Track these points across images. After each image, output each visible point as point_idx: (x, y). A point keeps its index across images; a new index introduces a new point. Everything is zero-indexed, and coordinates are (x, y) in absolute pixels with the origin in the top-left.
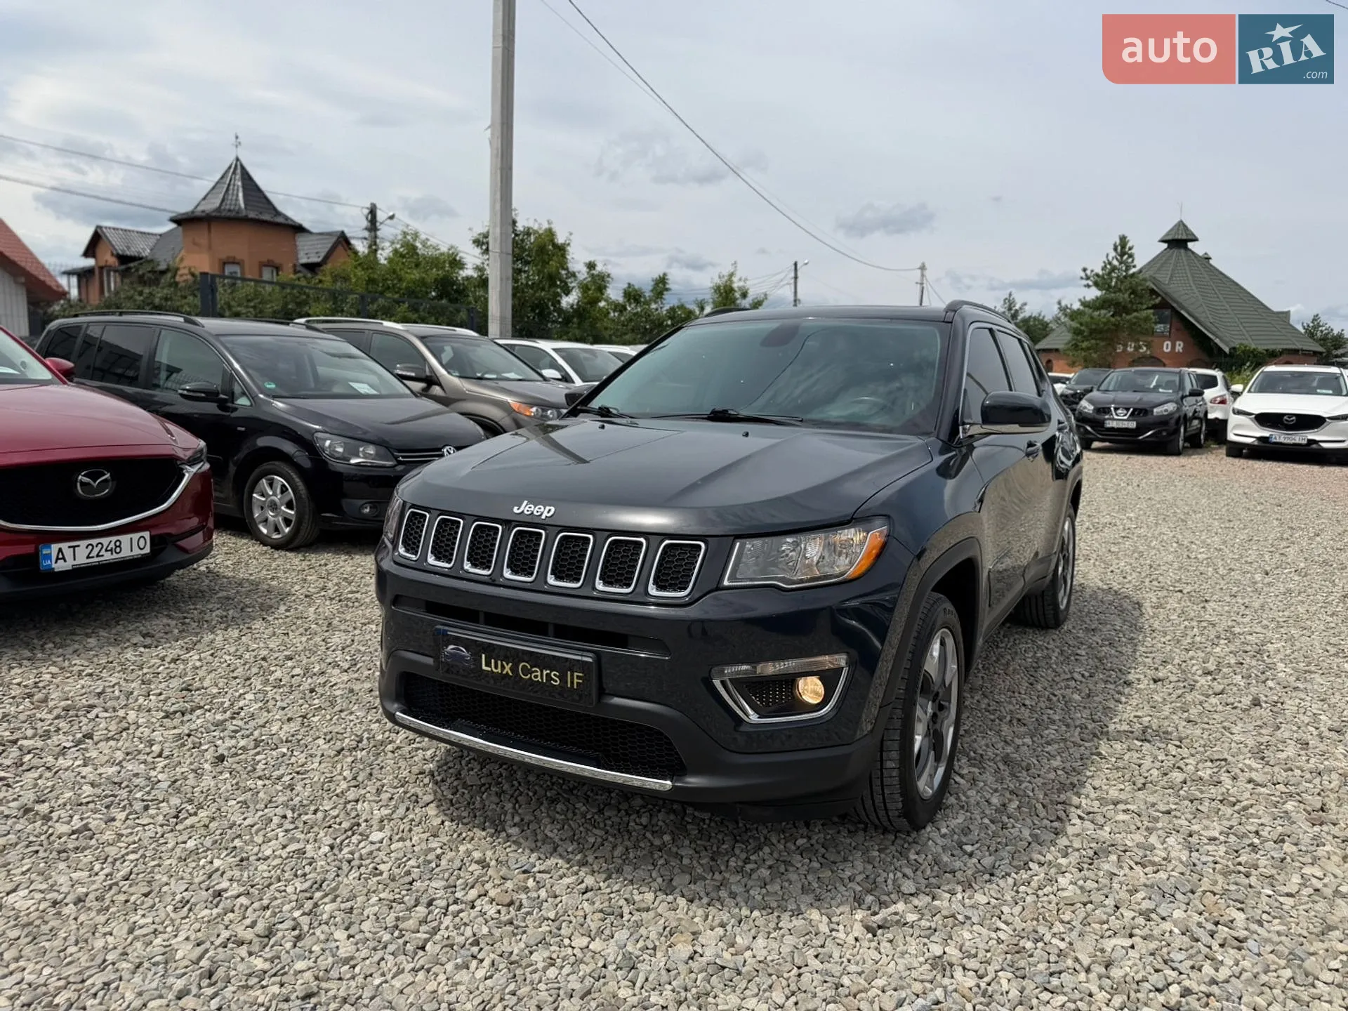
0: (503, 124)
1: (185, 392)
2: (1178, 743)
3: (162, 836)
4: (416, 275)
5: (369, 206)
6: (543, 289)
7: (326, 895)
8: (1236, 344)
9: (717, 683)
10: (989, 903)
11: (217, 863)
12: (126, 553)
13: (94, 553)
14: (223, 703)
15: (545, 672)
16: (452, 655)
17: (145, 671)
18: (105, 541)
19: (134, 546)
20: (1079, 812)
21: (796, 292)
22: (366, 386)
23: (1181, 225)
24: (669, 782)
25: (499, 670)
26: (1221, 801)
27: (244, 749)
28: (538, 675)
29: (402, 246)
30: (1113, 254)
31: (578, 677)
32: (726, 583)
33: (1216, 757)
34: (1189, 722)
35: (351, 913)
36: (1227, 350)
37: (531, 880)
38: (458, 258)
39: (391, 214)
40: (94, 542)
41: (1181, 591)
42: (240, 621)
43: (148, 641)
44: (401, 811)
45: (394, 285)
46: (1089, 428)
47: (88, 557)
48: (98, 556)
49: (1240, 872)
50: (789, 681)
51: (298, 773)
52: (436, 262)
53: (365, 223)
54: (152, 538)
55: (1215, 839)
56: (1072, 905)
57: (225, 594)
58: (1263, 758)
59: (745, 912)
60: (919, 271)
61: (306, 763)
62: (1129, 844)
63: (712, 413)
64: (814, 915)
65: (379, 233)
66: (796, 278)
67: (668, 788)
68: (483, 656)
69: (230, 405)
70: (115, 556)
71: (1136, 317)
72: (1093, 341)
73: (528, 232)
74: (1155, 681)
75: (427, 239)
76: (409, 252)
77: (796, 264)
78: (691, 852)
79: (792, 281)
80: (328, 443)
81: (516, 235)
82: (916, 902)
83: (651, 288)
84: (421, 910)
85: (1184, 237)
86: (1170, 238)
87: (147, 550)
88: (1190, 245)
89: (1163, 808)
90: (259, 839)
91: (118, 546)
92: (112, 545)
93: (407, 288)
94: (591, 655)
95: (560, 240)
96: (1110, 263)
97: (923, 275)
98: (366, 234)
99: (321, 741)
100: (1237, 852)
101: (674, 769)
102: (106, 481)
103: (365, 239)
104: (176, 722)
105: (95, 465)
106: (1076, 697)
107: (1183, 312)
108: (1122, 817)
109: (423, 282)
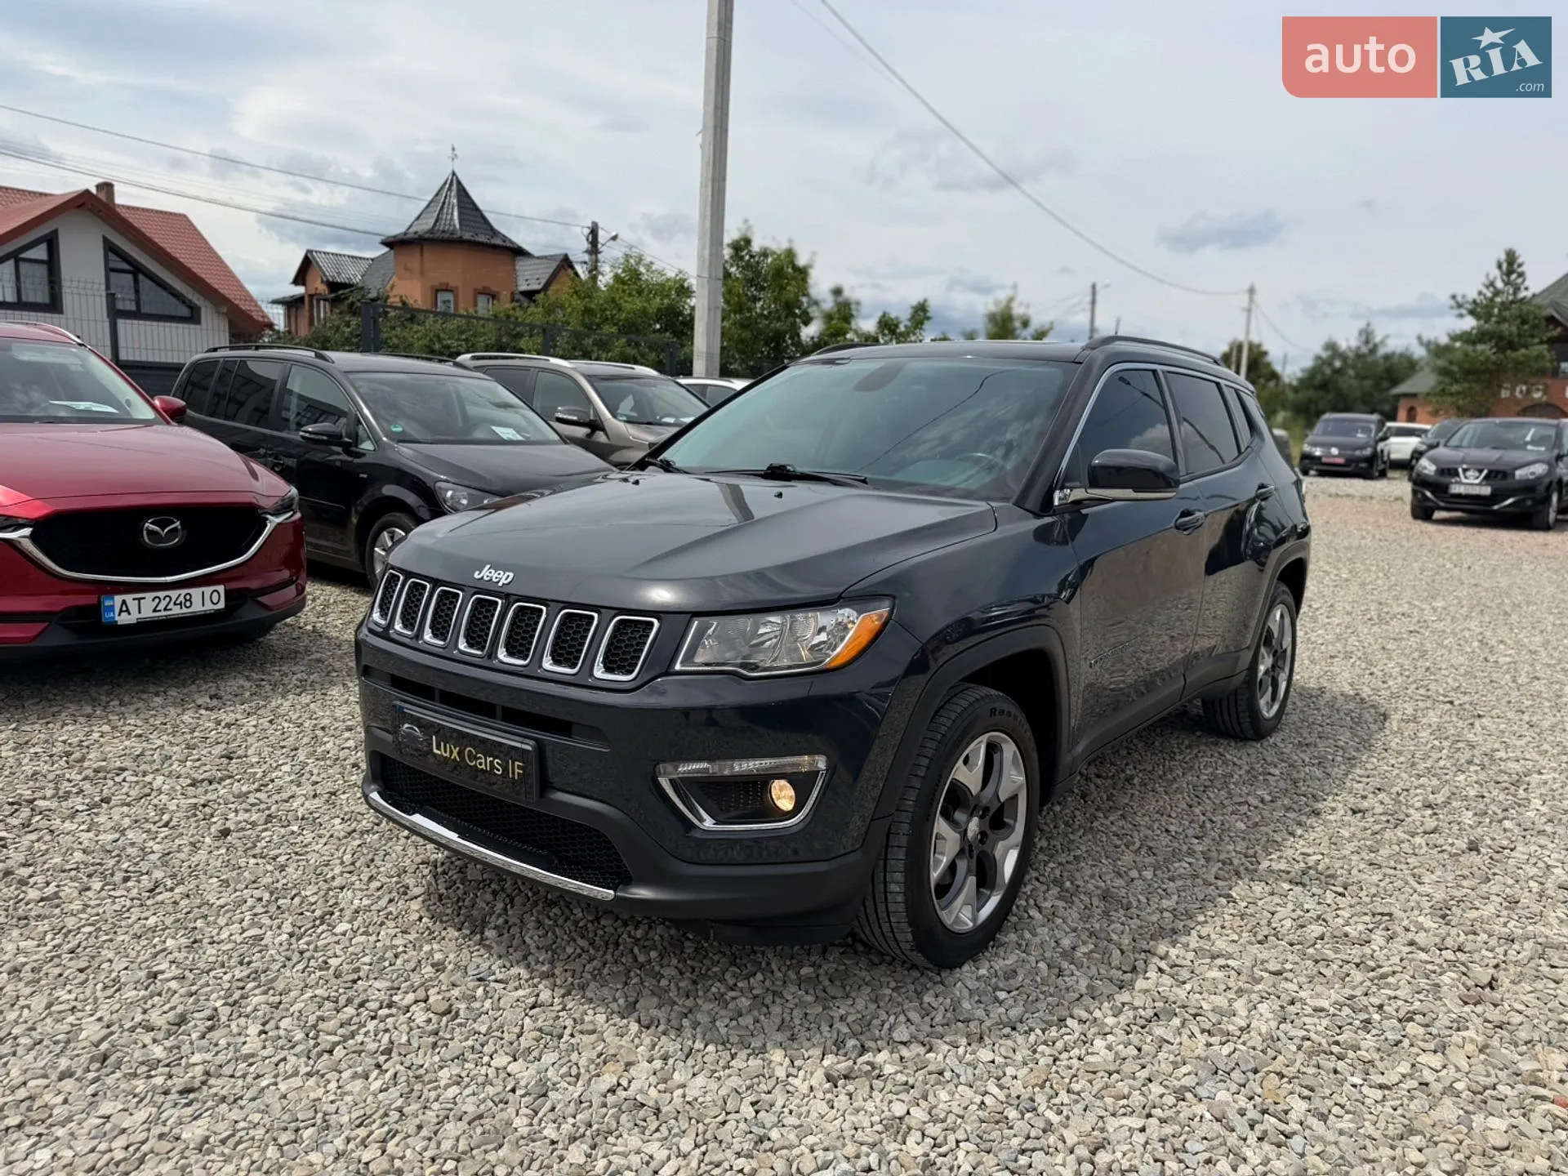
0: (715, 127)
1: (307, 435)
2: (1340, 890)
3: (128, 910)
4: (638, 303)
5: (590, 225)
6: (779, 319)
7: (259, 986)
9: (664, 782)
10: (993, 1062)
11: (170, 942)
12: (197, 607)
13: (161, 607)
14: (255, 774)
15: (489, 760)
16: (408, 735)
17: (196, 734)
18: (174, 594)
19: (206, 600)
20: (1163, 965)
21: (1092, 321)
22: (511, 431)
24: (612, 892)
25: (448, 755)
26: (1357, 965)
27: (254, 824)
28: (483, 762)
29: (624, 271)
30: (1496, 273)
31: (519, 767)
32: (678, 667)
33: (1379, 910)
34: (1371, 864)
35: (277, 1008)
37: (481, 989)
38: (686, 285)
39: (614, 234)
40: (162, 594)
41: (1451, 703)
42: (318, 686)
43: (215, 702)
44: (383, 903)
45: (613, 316)
46: (1428, 494)
47: (155, 611)
48: (165, 609)
49: (1332, 1053)
50: (759, 784)
51: (296, 853)
52: (662, 289)
53: (586, 245)
54: (227, 592)
55: (1322, 1010)
56: (1094, 1073)
57: (318, 655)
58: (1443, 917)
59: (699, 1045)
60: (1245, 298)
61: (310, 844)
62: (1205, 1006)
63: (769, 468)
64: (777, 1055)
65: (600, 256)
66: (1093, 302)
67: (611, 897)
68: (435, 738)
69: (354, 449)
70: (185, 610)
71: (1524, 355)
72: (1466, 385)
73: (765, 254)
74: (1354, 812)
75: (652, 263)
76: (631, 279)
77: (1094, 287)
78: (674, 972)
79: (1088, 307)
80: (449, 494)
81: (752, 256)
82: (905, 1052)
83: (909, 317)
84: (350, 1011)
87: (221, 605)
89: (1273, 966)
90: (222, 921)
91: (189, 599)
92: (181, 599)
93: (626, 319)
94: (532, 742)
95: (801, 261)
96: (1492, 285)
97: (1251, 300)
98: (586, 257)
99: (338, 821)
100: (1340, 1028)
101: (618, 877)
102: (175, 529)
103: (585, 263)
104: (200, 790)
105: (162, 513)
106: (1241, 826)
108: (1215, 974)
109: (644, 312)
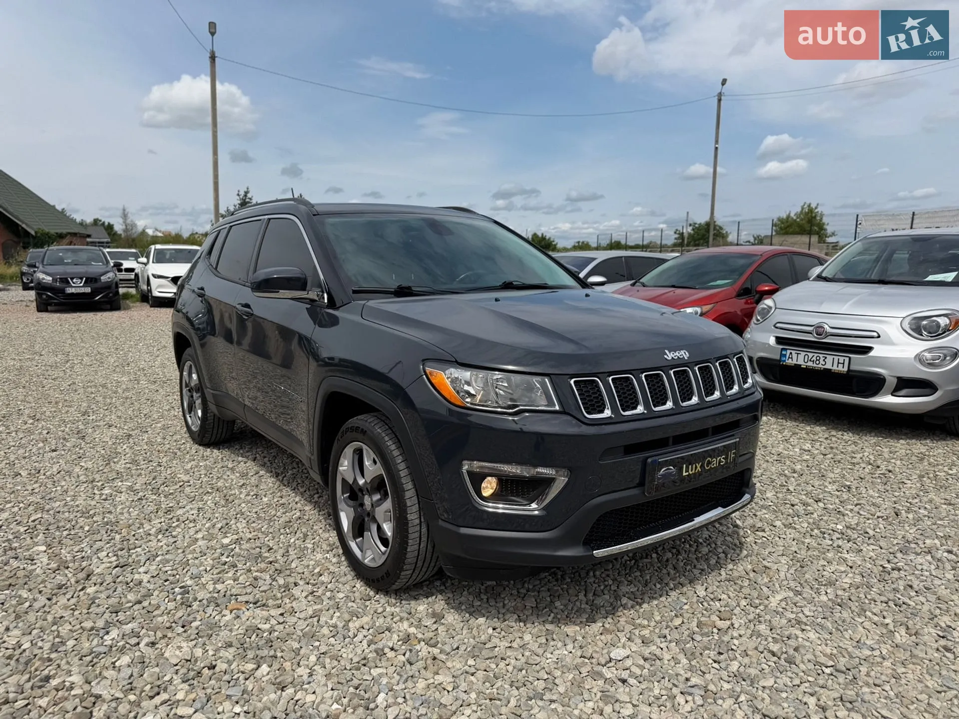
8: (36, 227)
15: (718, 459)
16: (663, 476)
25: (694, 471)
31: (733, 454)
36: (32, 232)
46: (51, 295)
68: (684, 466)
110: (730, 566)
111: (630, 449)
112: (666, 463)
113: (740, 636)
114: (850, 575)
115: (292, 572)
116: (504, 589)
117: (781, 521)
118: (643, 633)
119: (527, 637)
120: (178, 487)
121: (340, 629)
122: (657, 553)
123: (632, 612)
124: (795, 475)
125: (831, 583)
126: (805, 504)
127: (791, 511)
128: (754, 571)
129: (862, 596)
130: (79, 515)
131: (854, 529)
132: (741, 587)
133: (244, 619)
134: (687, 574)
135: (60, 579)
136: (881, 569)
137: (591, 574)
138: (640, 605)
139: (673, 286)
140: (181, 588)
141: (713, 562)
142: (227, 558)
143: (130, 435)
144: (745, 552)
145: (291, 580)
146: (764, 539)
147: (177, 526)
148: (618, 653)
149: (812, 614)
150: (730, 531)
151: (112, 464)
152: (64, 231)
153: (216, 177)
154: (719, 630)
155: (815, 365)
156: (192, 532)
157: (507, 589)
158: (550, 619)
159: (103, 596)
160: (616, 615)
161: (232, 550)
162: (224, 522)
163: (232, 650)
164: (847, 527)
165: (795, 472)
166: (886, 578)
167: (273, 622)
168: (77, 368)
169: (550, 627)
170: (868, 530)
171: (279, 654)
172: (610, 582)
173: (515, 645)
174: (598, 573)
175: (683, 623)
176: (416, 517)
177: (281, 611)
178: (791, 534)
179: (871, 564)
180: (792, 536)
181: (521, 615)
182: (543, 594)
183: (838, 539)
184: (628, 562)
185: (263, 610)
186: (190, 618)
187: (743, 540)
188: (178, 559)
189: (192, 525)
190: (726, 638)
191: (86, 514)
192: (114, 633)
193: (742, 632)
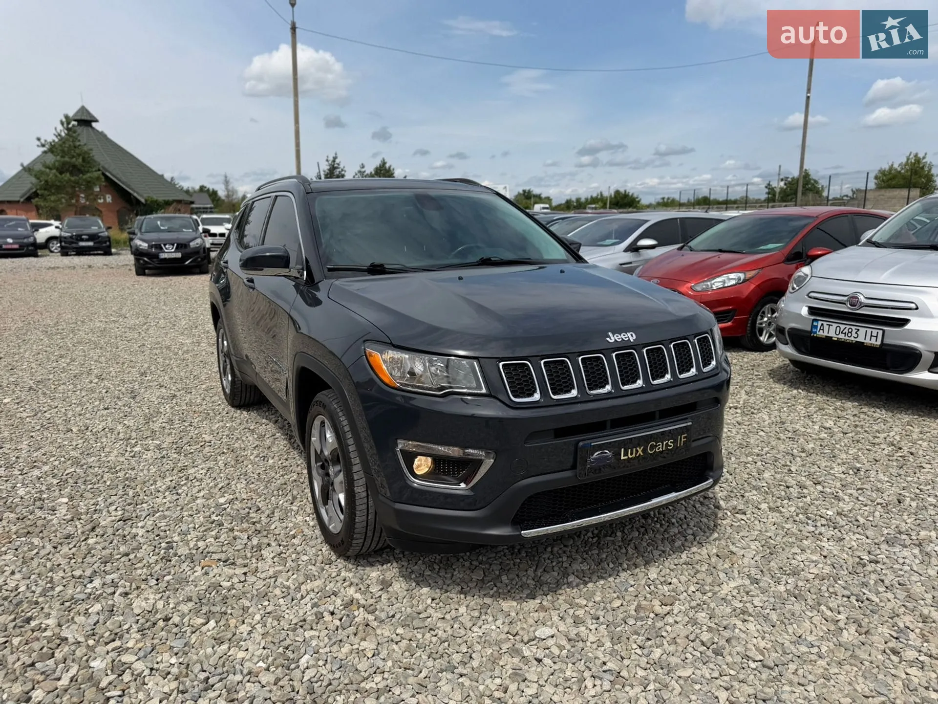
8: (145, 195)
15: (665, 443)
23: (83, 109)
30: (60, 127)
31: (684, 438)
36: (143, 201)
46: (146, 259)
68: (623, 450)
71: (90, 177)
85: (89, 118)
86: (78, 118)
88: (94, 124)
94: (690, 420)
96: (59, 135)
107: (107, 174)
110: (694, 549)
111: (560, 433)
112: (600, 447)
113: (676, 622)
114: (820, 565)
115: (268, 533)
116: (458, 560)
117: (768, 503)
118: (577, 613)
119: (463, 610)
120: (199, 446)
121: (291, 591)
122: (623, 532)
123: (574, 591)
124: (803, 455)
125: (795, 573)
126: (802, 487)
127: (783, 493)
128: (718, 556)
129: (824, 588)
130: (107, 470)
131: (845, 516)
132: (698, 572)
133: (211, 575)
134: (646, 555)
135: (70, 529)
136: (857, 560)
137: (549, 549)
138: (585, 583)
139: (720, 251)
140: (167, 543)
141: (678, 543)
142: (217, 516)
143: (175, 396)
144: (716, 535)
145: (266, 541)
146: (743, 522)
147: (185, 484)
148: (543, 632)
149: (761, 605)
150: (709, 512)
151: (151, 423)
152: (171, 199)
153: (298, 145)
154: (656, 615)
155: (847, 338)
156: (195, 490)
157: (461, 560)
158: (491, 592)
159: (99, 547)
160: (557, 593)
161: (225, 509)
162: (226, 482)
163: (190, 605)
164: (839, 514)
165: (803, 451)
166: (858, 571)
167: (235, 580)
168: (151, 331)
169: (488, 601)
170: (859, 518)
171: (229, 611)
172: (565, 559)
173: (448, 617)
174: (556, 549)
175: (622, 605)
176: (363, 490)
177: (245, 570)
178: (774, 517)
179: (847, 554)
180: (773, 520)
181: (465, 587)
182: (494, 567)
183: (823, 525)
184: (591, 540)
185: (230, 568)
186: (165, 573)
187: (719, 522)
188: (174, 516)
189: (198, 483)
190: (659, 624)
191: (113, 470)
192: (97, 582)
193: (678, 619)
